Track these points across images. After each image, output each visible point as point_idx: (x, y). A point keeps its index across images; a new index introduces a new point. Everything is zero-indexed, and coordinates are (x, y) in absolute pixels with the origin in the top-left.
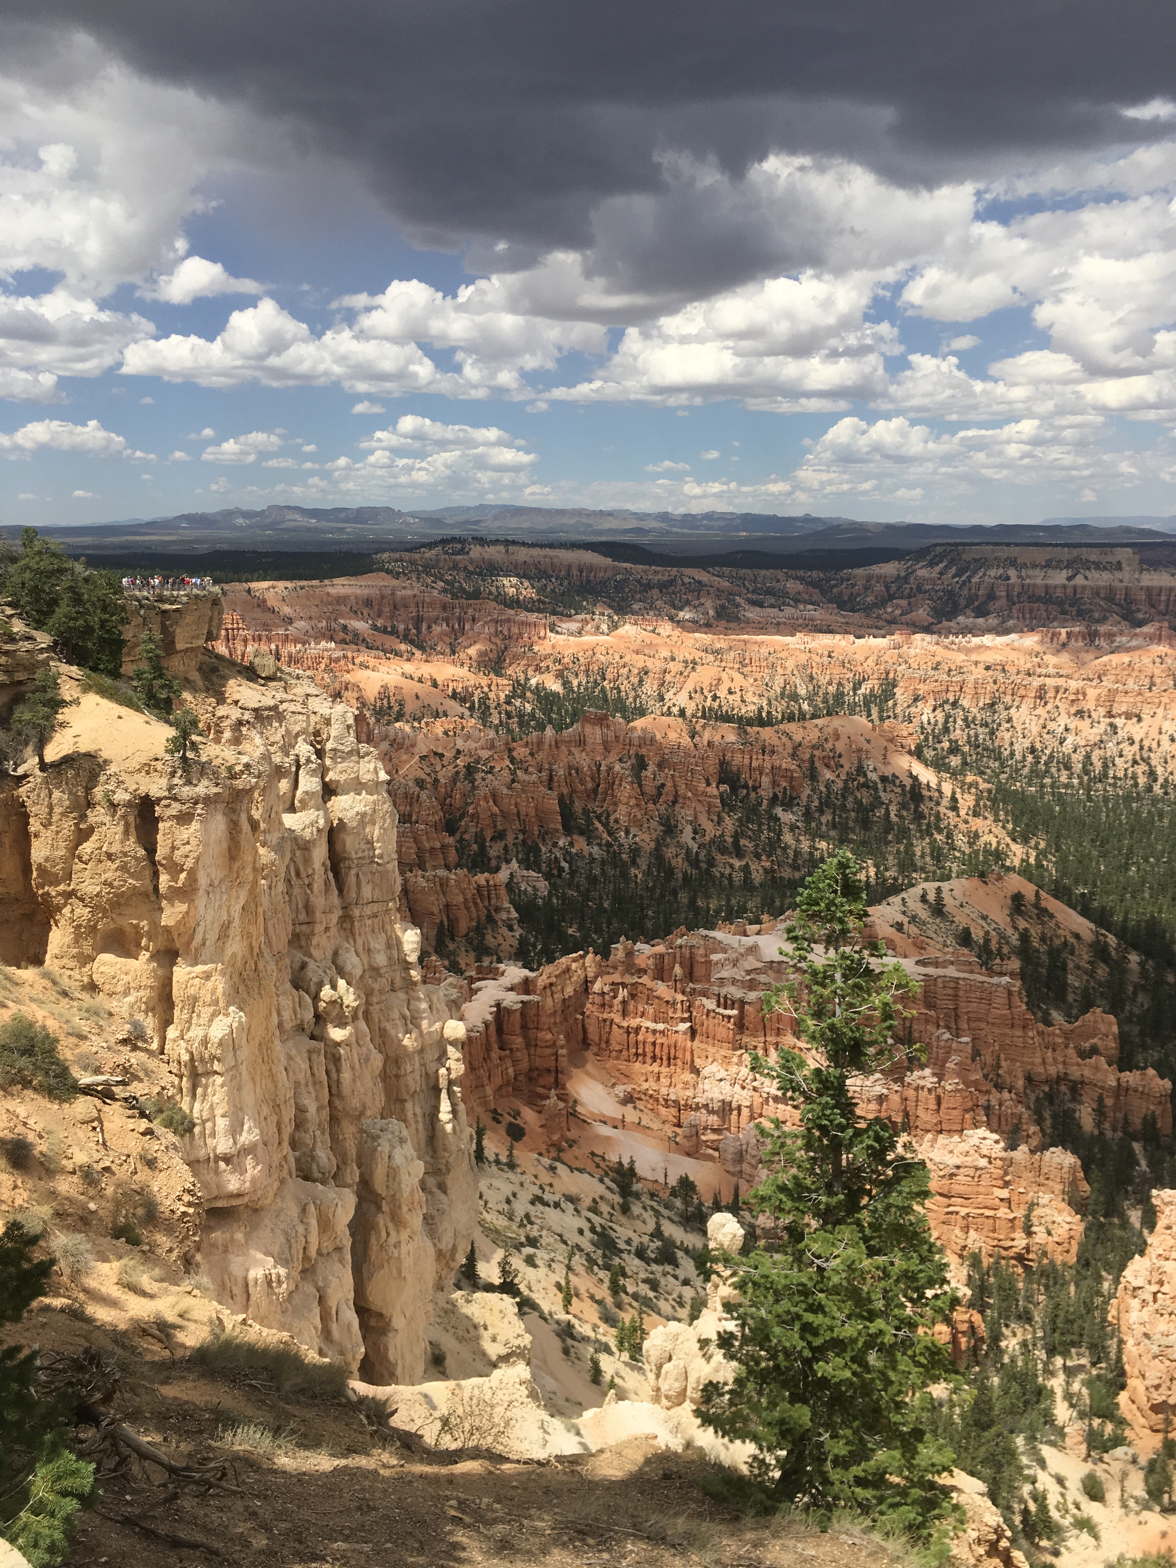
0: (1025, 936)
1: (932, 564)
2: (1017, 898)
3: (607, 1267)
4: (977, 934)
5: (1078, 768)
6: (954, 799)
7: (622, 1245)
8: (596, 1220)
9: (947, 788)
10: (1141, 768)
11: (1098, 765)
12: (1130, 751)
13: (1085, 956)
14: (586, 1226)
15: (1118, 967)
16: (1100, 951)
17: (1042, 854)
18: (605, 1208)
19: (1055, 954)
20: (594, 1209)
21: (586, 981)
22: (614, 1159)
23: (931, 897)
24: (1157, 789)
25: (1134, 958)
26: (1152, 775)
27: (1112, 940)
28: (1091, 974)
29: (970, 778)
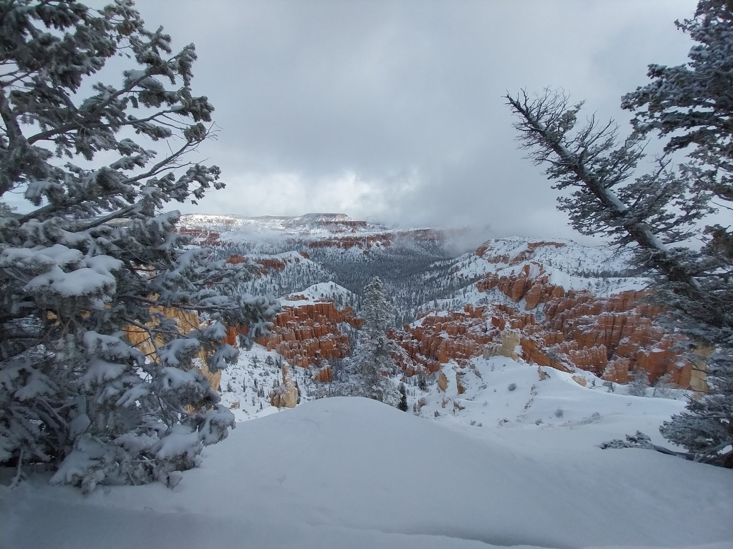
0: (334, 294)
1: (308, 217)
2: (332, 286)
4: (325, 295)
5: (340, 258)
6: (317, 267)
9: (315, 265)
10: (352, 257)
11: (344, 258)
12: (350, 254)
13: (345, 296)
15: (351, 298)
16: (348, 295)
17: (335, 277)
19: (340, 296)
23: (315, 288)
24: (355, 262)
25: (354, 295)
26: (354, 258)
27: (350, 292)
28: (347, 299)
29: (320, 262)
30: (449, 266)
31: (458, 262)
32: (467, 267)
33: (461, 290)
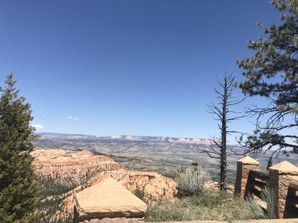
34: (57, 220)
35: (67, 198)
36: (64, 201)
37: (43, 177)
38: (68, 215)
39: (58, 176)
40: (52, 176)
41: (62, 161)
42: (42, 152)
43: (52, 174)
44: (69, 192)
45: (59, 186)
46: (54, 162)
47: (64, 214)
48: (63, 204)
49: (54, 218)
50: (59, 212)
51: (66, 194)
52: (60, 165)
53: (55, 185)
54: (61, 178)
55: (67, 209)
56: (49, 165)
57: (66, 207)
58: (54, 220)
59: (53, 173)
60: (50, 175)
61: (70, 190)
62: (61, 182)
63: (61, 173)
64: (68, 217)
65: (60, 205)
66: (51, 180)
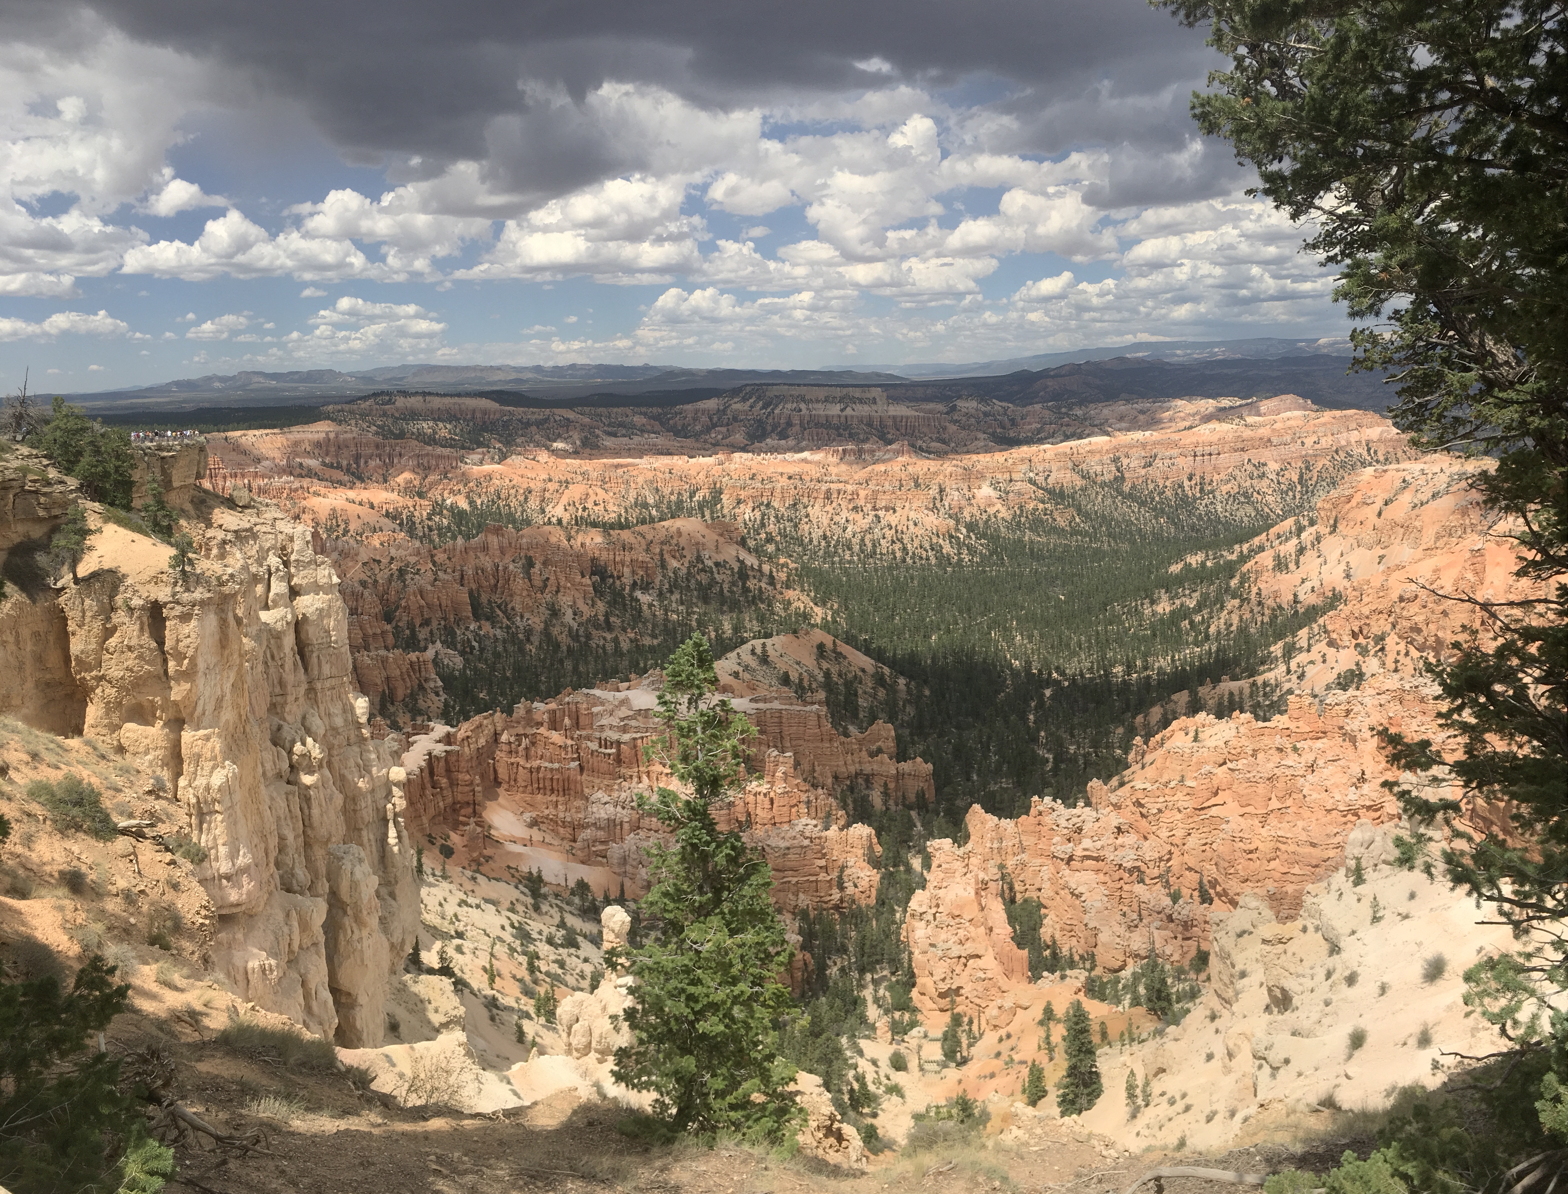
0: (827, 675)
1: (744, 400)
3: (525, 953)
5: (856, 548)
6: (772, 577)
7: (535, 935)
8: (515, 918)
9: (766, 569)
11: (869, 546)
12: (890, 533)
13: (869, 684)
14: (507, 924)
15: (892, 689)
16: (879, 679)
17: (836, 614)
18: (520, 908)
19: (848, 684)
20: (512, 910)
21: (496, 734)
22: (525, 869)
23: (759, 651)
24: (909, 561)
26: (904, 548)
27: (887, 671)
28: (874, 696)
29: (782, 561)
30: (1230, 569)
31: (1261, 549)
32: (1292, 566)
33: (1277, 649)
34: (1234, 628)
35: (1253, 562)
36: (1244, 569)
37: (1160, 494)
38: (1267, 612)
39: (1208, 488)
40: (1187, 488)
41: (1214, 438)
42: (1142, 412)
43: (1186, 483)
44: (1256, 541)
45: (1213, 520)
46: (1188, 441)
47: (1252, 611)
48: (1244, 579)
49: (1222, 621)
50: (1237, 602)
51: (1245, 547)
52: (1207, 449)
53: (1200, 518)
54: (1217, 494)
55: (1259, 594)
56: (1175, 452)
57: (1254, 590)
58: (1223, 627)
59: (1190, 479)
60: (1181, 486)
61: (1257, 535)
62: (1219, 509)
63: (1216, 477)
64: (1266, 619)
65: (1234, 583)
66: (1185, 503)
